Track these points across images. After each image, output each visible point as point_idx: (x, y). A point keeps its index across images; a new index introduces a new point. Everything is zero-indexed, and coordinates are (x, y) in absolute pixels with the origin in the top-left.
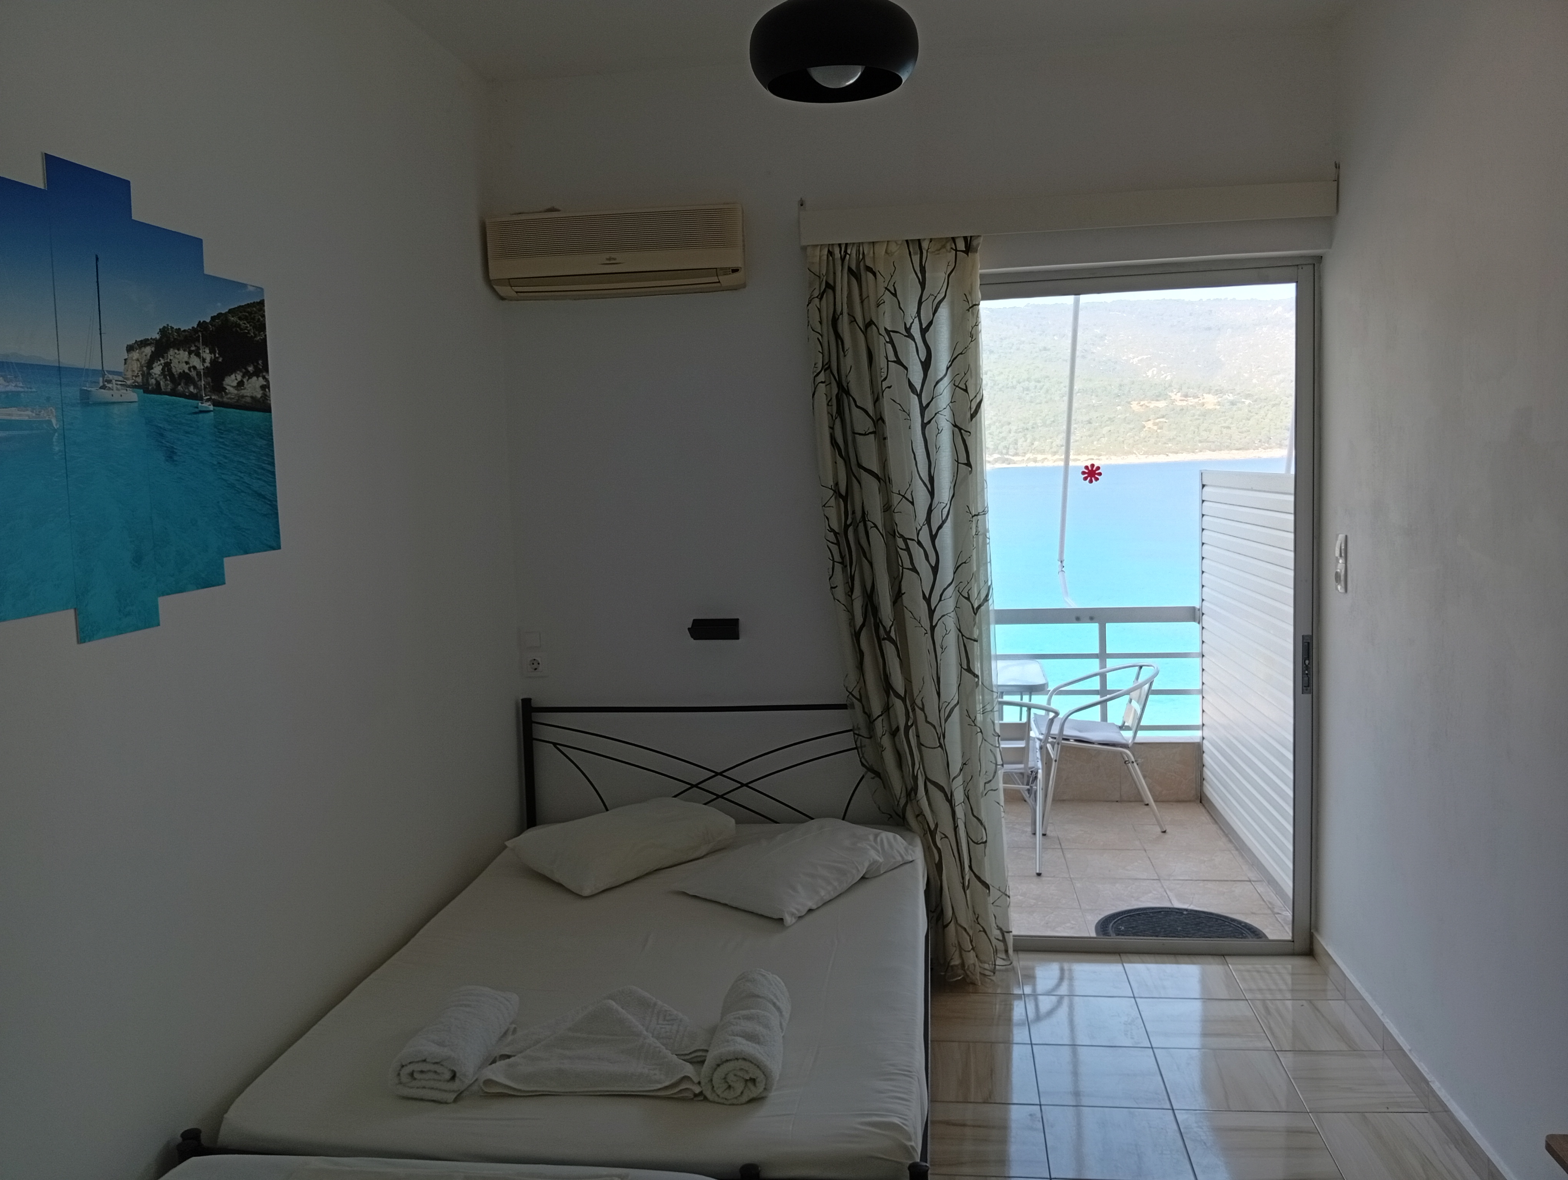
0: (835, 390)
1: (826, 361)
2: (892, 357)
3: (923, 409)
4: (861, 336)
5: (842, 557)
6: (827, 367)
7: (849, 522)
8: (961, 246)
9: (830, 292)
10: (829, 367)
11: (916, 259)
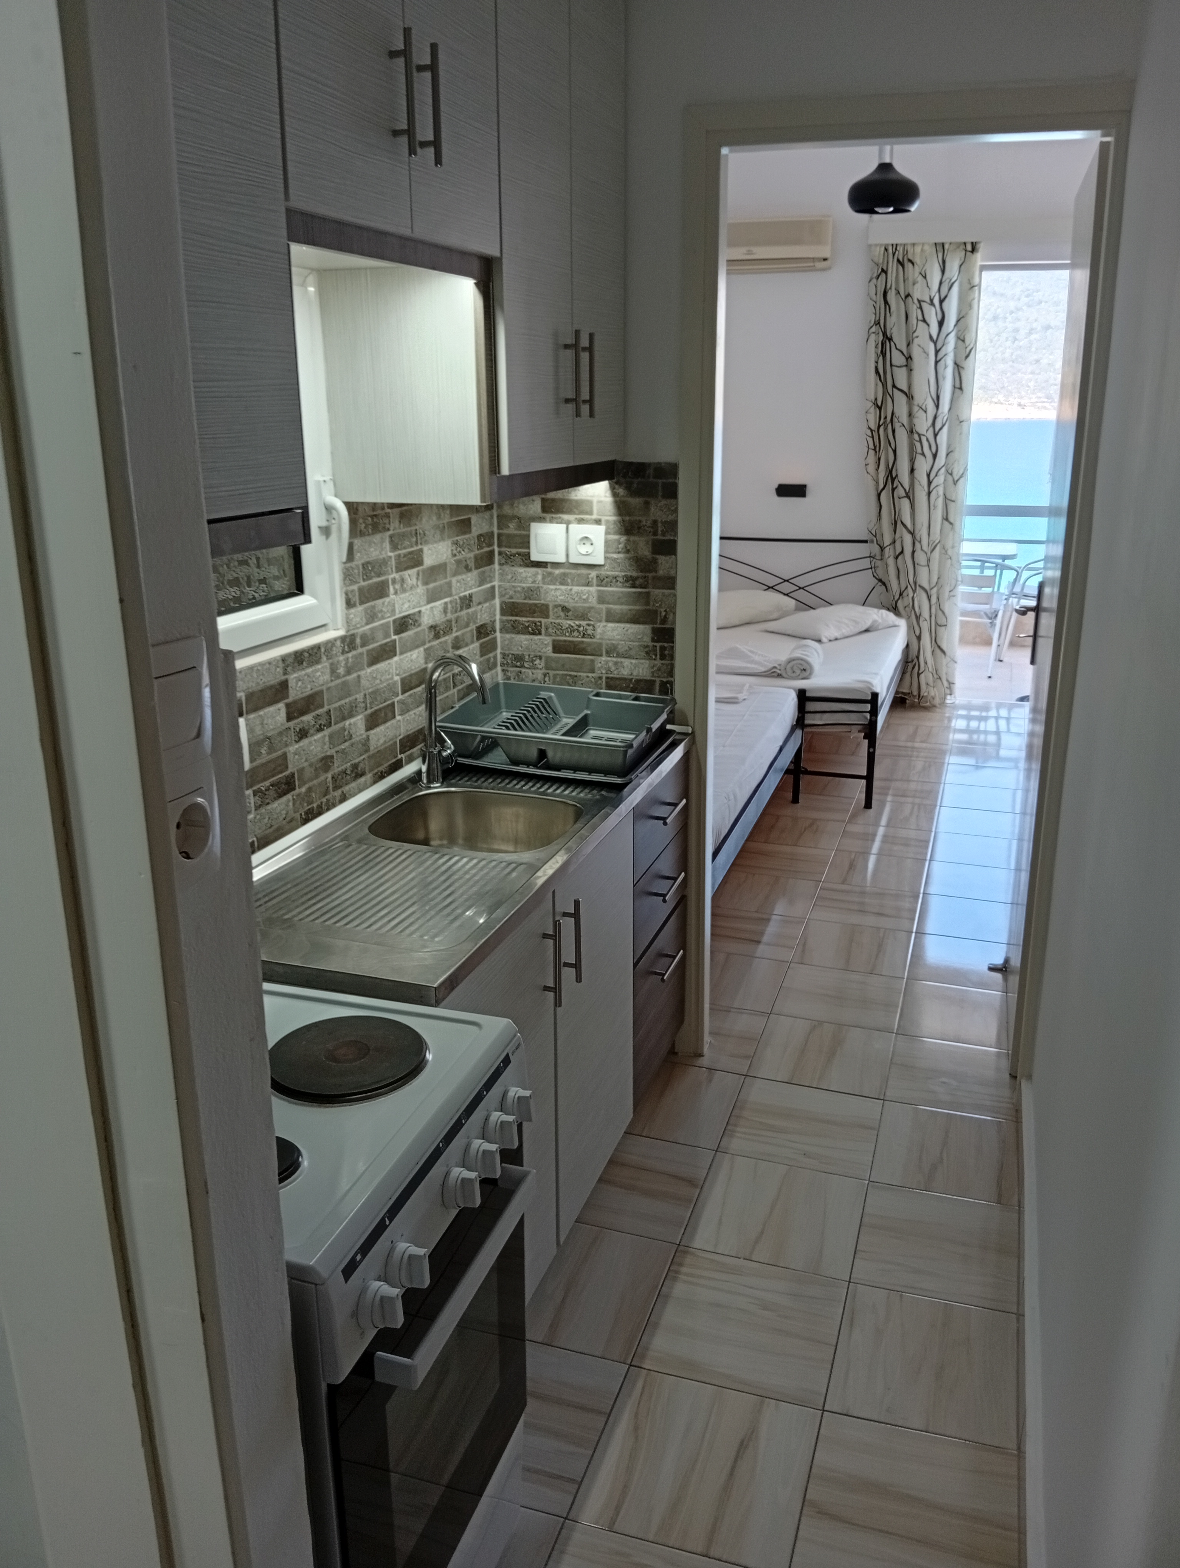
0: (881, 338)
1: (877, 318)
2: (920, 317)
3: (937, 352)
4: (902, 303)
5: (875, 447)
6: (877, 323)
7: (881, 423)
8: (969, 248)
9: (883, 275)
10: (879, 323)
11: (940, 255)
